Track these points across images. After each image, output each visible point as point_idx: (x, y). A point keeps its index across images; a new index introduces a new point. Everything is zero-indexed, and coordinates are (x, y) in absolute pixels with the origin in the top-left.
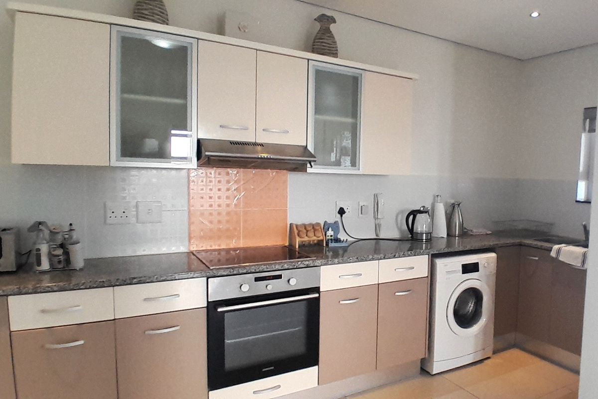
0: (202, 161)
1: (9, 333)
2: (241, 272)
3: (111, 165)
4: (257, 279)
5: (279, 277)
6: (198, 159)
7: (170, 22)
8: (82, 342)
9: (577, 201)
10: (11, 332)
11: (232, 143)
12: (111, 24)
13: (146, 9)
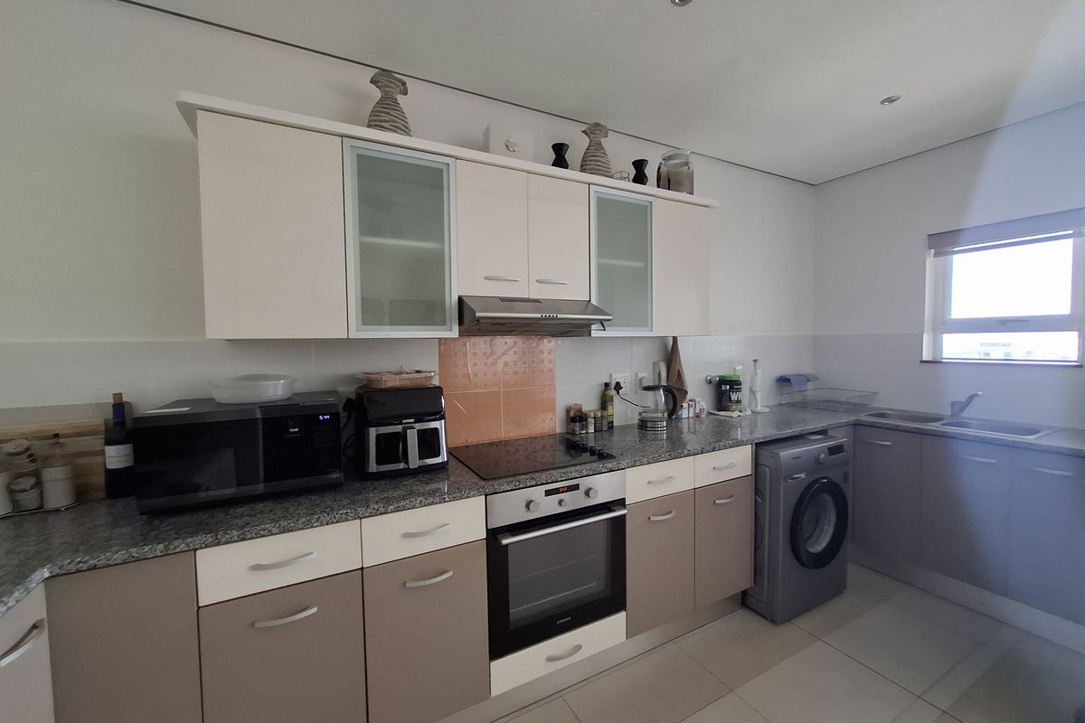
0: (464, 327)
1: (196, 609)
2: (528, 484)
3: (350, 337)
4: (548, 493)
5: (576, 487)
6: (461, 323)
7: (412, 133)
8: (315, 610)
9: (922, 362)
10: (199, 608)
11: (503, 299)
12: (342, 136)
13: (387, 121)
